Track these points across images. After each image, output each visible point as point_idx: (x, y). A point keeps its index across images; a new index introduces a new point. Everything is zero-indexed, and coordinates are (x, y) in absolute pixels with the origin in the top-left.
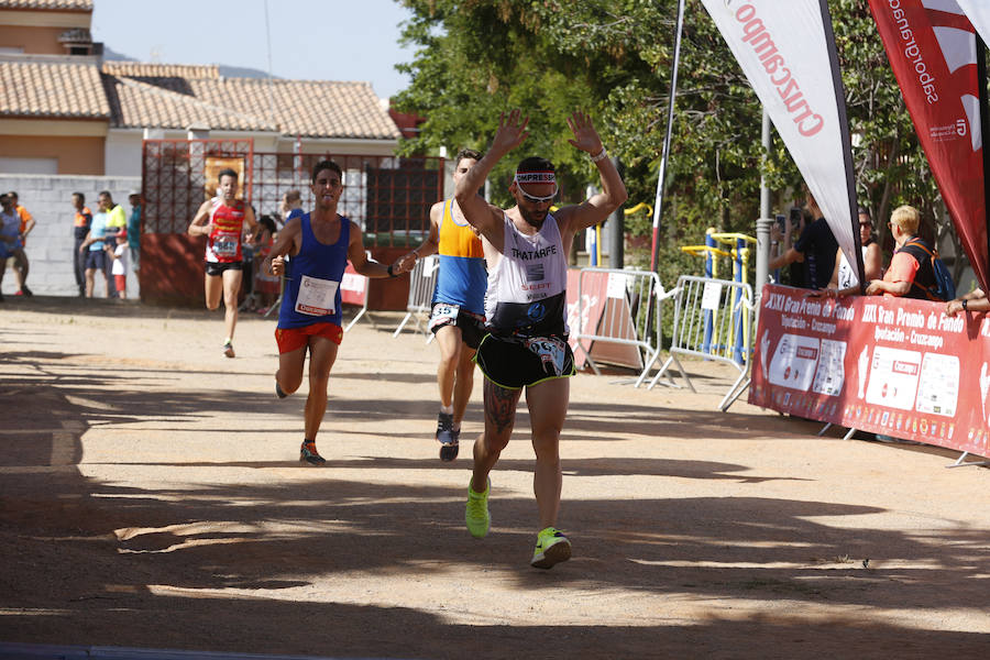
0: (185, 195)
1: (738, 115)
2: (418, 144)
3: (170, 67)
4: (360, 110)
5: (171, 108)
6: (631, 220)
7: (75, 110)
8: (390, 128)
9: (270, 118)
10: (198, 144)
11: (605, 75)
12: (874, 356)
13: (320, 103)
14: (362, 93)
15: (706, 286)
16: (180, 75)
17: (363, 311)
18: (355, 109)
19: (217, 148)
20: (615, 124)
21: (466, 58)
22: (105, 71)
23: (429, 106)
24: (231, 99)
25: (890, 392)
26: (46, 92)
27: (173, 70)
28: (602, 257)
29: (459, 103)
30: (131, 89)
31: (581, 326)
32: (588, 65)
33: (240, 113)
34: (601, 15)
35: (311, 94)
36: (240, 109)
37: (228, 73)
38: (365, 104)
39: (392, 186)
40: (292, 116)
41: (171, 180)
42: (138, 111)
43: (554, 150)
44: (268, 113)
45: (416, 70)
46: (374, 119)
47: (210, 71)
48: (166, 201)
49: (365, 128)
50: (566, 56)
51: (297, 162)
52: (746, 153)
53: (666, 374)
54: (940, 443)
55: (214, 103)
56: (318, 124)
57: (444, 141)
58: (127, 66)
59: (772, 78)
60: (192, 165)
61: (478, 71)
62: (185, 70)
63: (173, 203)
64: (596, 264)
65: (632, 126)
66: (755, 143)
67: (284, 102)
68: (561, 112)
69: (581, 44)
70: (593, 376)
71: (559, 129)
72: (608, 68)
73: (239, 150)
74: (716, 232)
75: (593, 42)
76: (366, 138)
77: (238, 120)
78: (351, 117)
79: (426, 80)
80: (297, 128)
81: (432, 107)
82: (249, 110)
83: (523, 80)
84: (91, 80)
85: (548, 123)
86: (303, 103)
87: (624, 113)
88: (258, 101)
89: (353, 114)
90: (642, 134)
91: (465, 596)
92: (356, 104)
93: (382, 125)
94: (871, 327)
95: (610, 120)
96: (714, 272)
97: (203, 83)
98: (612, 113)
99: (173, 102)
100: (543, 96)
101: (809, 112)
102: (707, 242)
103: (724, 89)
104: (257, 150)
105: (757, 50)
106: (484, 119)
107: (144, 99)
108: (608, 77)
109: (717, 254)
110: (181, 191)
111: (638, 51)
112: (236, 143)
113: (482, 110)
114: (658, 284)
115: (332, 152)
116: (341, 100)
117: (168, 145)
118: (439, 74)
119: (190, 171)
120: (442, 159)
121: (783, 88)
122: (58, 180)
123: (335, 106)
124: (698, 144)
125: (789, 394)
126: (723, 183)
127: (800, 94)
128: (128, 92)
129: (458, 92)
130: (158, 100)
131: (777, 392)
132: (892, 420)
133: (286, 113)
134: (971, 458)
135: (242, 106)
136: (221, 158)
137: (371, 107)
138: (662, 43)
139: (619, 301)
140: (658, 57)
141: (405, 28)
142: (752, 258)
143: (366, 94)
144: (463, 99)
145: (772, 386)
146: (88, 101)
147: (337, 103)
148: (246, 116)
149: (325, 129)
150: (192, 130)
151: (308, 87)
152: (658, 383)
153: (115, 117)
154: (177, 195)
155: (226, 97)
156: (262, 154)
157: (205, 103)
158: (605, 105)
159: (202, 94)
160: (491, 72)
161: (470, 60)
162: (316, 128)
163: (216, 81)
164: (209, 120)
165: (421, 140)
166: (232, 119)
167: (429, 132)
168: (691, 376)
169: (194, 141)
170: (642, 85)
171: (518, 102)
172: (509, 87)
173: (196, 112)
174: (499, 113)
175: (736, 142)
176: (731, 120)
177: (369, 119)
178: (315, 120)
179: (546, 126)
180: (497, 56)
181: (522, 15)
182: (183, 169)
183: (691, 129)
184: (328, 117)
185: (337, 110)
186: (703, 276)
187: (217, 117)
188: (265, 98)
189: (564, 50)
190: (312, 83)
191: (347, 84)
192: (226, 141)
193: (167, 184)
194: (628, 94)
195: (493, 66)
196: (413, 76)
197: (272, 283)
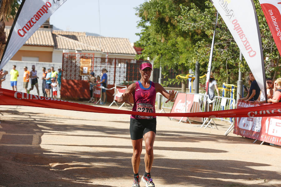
0: (74, 69)
1: (233, 50)
3: (72, 32)
4: (125, 46)
5: (71, 44)
6: (201, 80)
7: (44, 44)
8: (134, 51)
9: (100, 48)
10: (78, 54)
11: (195, 38)
12: (270, 121)
13: (114, 44)
14: (126, 41)
15: (222, 99)
16: (74, 34)
18: (124, 46)
19: (84, 56)
21: (155, 32)
22: (53, 33)
23: (145, 45)
24: (89, 42)
25: (275, 131)
26: (36, 38)
27: (73, 33)
28: (193, 90)
29: (153, 45)
30: (60, 38)
31: (186, 110)
32: (190, 35)
34: (195, 21)
35: (112, 41)
36: (91, 45)
37: (88, 34)
38: (127, 44)
39: (133, 68)
40: (106, 47)
41: (70, 64)
42: (62, 44)
43: (180, 59)
44: (99, 46)
45: (141, 35)
46: (129, 49)
47: (83, 34)
48: (69, 70)
49: (127, 51)
50: (184, 32)
51: (107, 60)
52: (235, 61)
53: (210, 124)
55: (84, 43)
56: (113, 50)
57: (149, 55)
58: (59, 32)
59: (242, 41)
60: (76, 60)
61: (159, 36)
62: (76, 33)
63: (71, 71)
64: (191, 92)
65: (202, 53)
66: (238, 59)
67: (104, 43)
68: (182, 48)
69: (189, 29)
70: (188, 124)
71: (181, 53)
72: (196, 36)
73: (90, 56)
74: (226, 84)
75: (192, 28)
76: (127, 54)
77: (90, 48)
78: (122, 48)
79: (144, 38)
80: (107, 51)
81: (146, 46)
82: (93, 45)
83: (172, 39)
84: (49, 35)
85: (178, 51)
86: (109, 44)
87: (200, 49)
88: (96, 43)
89: (123, 47)
90: (205, 55)
92: (124, 44)
93: (131, 51)
95: (196, 51)
96: (225, 95)
97: (81, 37)
98: (197, 49)
99: (72, 42)
100: (177, 44)
101: (252, 50)
102: (223, 86)
103: (229, 43)
104: (95, 56)
105: (238, 32)
106: (160, 50)
107: (64, 41)
108: (196, 39)
109: (226, 90)
110: (73, 67)
111: (205, 32)
112: (89, 54)
113: (160, 47)
114: (208, 98)
115: (116, 58)
116: (120, 43)
117: (70, 54)
118: (148, 36)
119: (76, 62)
121: (245, 43)
122: (39, 64)
123: (118, 45)
124: (221, 58)
125: (245, 131)
126: (228, 70)
127: (249, 45)
128: (59, 39)
129: (153, 42)
130: (68, 41)
131: (241, 130)
132: (276, 139)
133: (104, 46)
135: (92, 44)
136: (85, 58)
137: (128, 45)
138: (212, 29)
139: (197, 103)
140: (211, 33)
141: (139, 23)
142: (236, 92)
143: (127, 41)
144: (154, 44)
145: (240, 129)
146: (48, 41)
147: (119, 44)
148: (93, 47)
149: (115, 51)
150: (77, 50)
151: (111, 39)
152: (208, 127)
153: (56, 46)
154: (72, 69)
155: (87, 41)
156: (97, 58)
157: (82, 43)
158: (195, 47)
159: (80, 40)
160: (163, 36)
161: (157, 33)
162: (112, 51)
163: (85, 37)
164: (82, 48)
165: (142, 55)
166: (89, 48)
167: (145, 53)
168: (217, 125)
169: (77, 53)
170: (206, 41)
171: (170, 45)
172: (168, 40)
173: (79, 45)
174: (164, 48)
175: (232, 58)
176: (231, 52)
177: (128, 49)
178: (113, 48)
179: (178, 52)
180: (164, 31)
181: (172, 20)
182: (74, 61)
183: (219, 54)
184: (116, 48)
185: (119, 46)
186: (222, 96)
187: (85, 47)
188: (98, 42)
189: (184, 30)
190: (112, 38)
191: (122, 39)
192: (87, 54)
193: (69, 65)
194: (202, 44)
195: (163, 34)
196: (141, 37)
197: (98, 94)
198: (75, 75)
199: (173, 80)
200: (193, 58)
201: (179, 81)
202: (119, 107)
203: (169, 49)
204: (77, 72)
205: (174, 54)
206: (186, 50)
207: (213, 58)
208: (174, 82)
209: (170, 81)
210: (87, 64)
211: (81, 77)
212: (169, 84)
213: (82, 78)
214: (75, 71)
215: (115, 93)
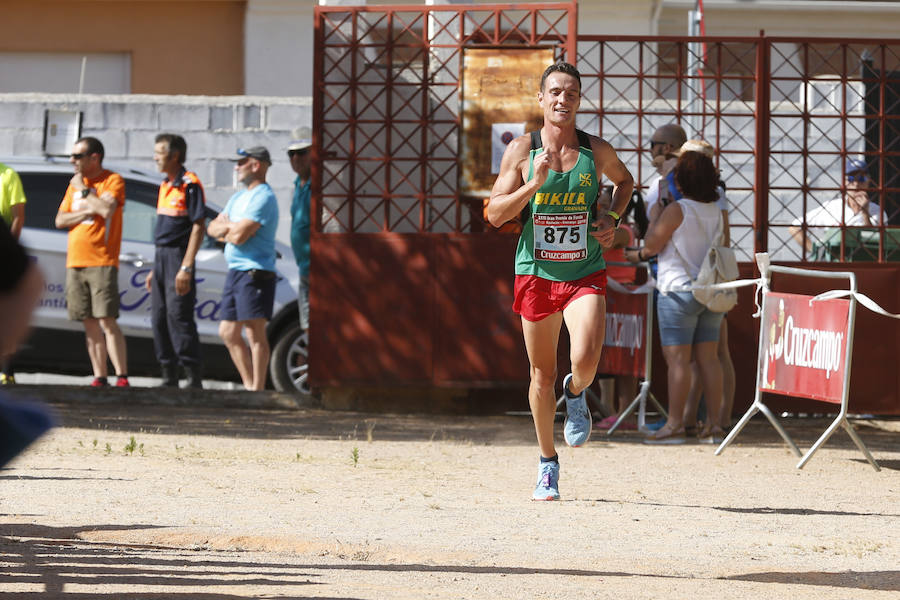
0: (416, 141)
10: (445, 17)
19: (492, 24)
41: (381, 103)
48: (371, 155)
60: (432, 67)
63: (388, 159)
73: (541, 31)
110: (406, 129)
115: (773, 32)
117: (373, 19)
119: (427, 82)
122: (122, 106)
136: (501, 49)
154: (396, 141)
156: (602, 40)
169: (439, 8)
182: (410, 76)
192: (512, 8)
193: (371, 114)
197: (626, 350)
198: (426, 192)
202: (801, 455)
204: (438, 167)
210: (520, 91)
211: (478, 204)
214: (424, 159)
215: (767, 333)
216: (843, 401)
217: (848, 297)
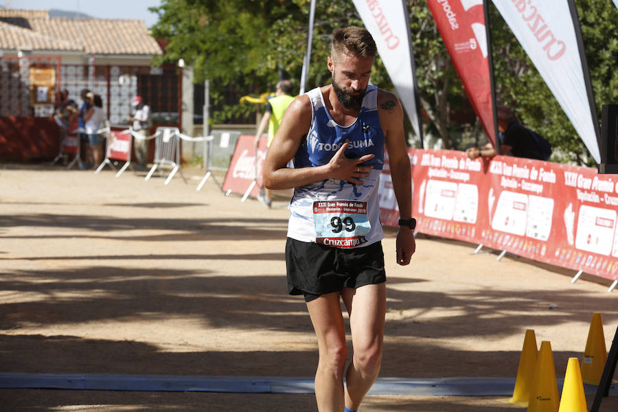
0: (17, 92)
2: (165, 58)
3: (17, 10)
5: (15, 37)
8: (154, 48)
9: (79, 43)
10: (25, 60)
11: (273, 13)
12: (428, 186)
13: (111, 33)
14: (138, 26)
16: (23, 16)
17: (127, 164)
18: (133, 36)
19: (37, 62)
20: (278, 44)
23: (171, 34)
24: (53, 30)
25: (439, 208)
27: (19, 13)
29: (189, 32)
31: (257, 171)
32: (263, 7)
33: (59, 40)
35: (105, 27)
36: (59, 37)
37: (54, 14)
38: (139, 33)
40: (93, 41)
41: (8, 82)
43: (248, 61)
44: (78, 40)
45: (163, 12)
46: (145, 43)
47: (42, 13)
48: (5, 96)
49: (140, 48)
51: (92, 70)
54: (468, 239)
55: (43, 33)
56: (110, 46)
57: (181, 56)
60: (21, 72)
61: (194, 11)
62: (27, 13)
63: (10, 97)
65: (288, 45)
67: (87, 31)
68: (251, 36)
71: (249, 47)
72: (275, 8)
73: (51, 62)
76: (140, 55)
77: (58, 44)
78: (130, 42)
79: (169, 17)
80: (96, 49)
81: (173, 35)
82: (65, 37)
83: (228, 17)
85: (244, 44)
86: (100, 34)
87: (284, 36)
88: (71, 32)
89: (132, 39)
90: (295, 49)
91: (147, 336)
92: (134, 33)
93: (150, 47)
94: (426, 169)
95: (273, 41)
97: (36, 21)
98: (275, 37)
99: (17, 33)
100: (240, 27)
103: (345, 20)
104: (64, 62)
106: (204, 42)
108: (276, 14)
110: (15, 89)
112: (49, 59)
113: (203, 36)
115: (111, 63)
116: (124, 31)
117: (6, 60)
119: (20, 77)
120: (181, 68)
123: (121, 35)
129: (188, 25)
130: (7, 31)
132: (440, 226)
133: (89, 40)
134: (484, 248)
135: (61, 35)
136: (40, 68)
137: (143, 35)
143: (140, 27)
144: (192, 30)
147: (123, 33)
148: (64, 41)
149: (113, 48)
150: (23, 51)
151: (103, 23)
154: (12, 92)
155: (50, 30)
156: (66, 66)
157: (37, 34)
158: (271, 32)
159: (35, 28)
160: (201, 11)
161: (188, 4)
162: (108, 48)
163: (44, 19)
164: (39, 43)
166: (54, 43)
167: (172, 50)
169: (22, 58)
170: (294, 18)
171: (225, 30)
172: (218, 21)
173: (31, 38)
177: (142, 43)
178: (108, 43)
179: (243, 46)
182: (16, 75)
183: (324, 47)
184: (116, 42)
185: (122, 37)
187: (45, 42)
188: (76, 30)
190: (106, 21)
191: (129, 21)
193: (5, 85)
194: (286, 25)
195: (203, 8)
196: (160, 15)
197: (73, 147)
198: (20, 105)
199: (235, 108)
200: (269, 57)
201: (247, 110)
203: (223, 41)
204: (23, 99)
205: (235, 50)
206: (259, 40)
207: (312, 55)
208: (236, 112)
209: (229, 110)
210: (45, 79)
211: (33, 109)
212: (226, 117)
213: (37, 111)
214: (20, 96)
215: (109, 142)
216: (128, 158)
217: (129, 134)
